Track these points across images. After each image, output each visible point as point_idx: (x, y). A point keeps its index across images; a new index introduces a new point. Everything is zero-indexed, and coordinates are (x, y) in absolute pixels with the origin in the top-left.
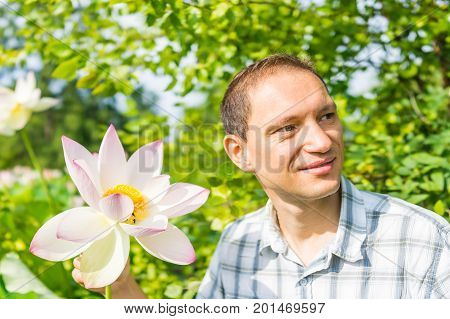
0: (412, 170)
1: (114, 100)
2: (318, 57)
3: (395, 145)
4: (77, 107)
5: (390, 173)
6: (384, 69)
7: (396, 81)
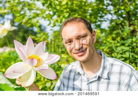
0: (120, 51)
1: (33, 28)
2: (93, 17)
3: (115, 44)
4: (22, 30)
5: (113, 52)
6: (112, 21)
7: (115, 25)
